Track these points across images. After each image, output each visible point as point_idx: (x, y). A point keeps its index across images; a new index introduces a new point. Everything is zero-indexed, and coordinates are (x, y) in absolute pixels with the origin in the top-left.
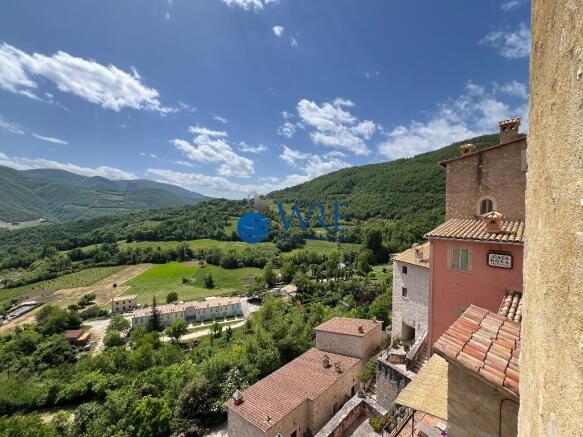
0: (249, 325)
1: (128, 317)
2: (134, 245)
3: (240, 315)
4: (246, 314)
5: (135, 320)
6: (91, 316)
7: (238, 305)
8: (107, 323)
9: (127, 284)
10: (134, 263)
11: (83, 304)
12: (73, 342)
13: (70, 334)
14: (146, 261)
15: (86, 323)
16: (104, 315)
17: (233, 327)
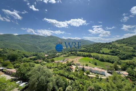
0: (107, 79)
1: (79, 67)
2: (80, 52)
3: (104, 75)
4: (107, 76)
5: (80, 68)
6: (73, 64)
7: (104, 72)
8: (75, 67)
9: (79, 60)
10: (80, 56)
11: (72, 62)
12: (70, 68)
13: (70, 67)
14: (82, 56)
15: (72, 65)
16: (75, 65)
17: (102, 77)
